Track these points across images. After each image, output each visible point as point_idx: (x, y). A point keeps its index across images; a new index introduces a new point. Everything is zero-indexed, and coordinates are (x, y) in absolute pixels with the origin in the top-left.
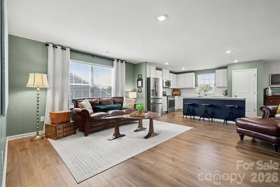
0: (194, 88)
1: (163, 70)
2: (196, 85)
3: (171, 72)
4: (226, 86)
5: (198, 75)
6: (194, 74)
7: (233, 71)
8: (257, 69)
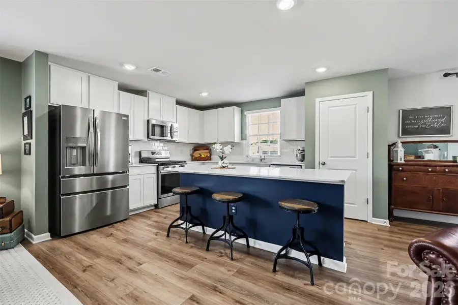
0: (238, 143)
1: (151, 94)
2: (243, 137)
3: (179, 103)
4: (303, 138)
5: (246, 113)
6: (236, 109)
7: (318, 100)
8: (372, 92)
